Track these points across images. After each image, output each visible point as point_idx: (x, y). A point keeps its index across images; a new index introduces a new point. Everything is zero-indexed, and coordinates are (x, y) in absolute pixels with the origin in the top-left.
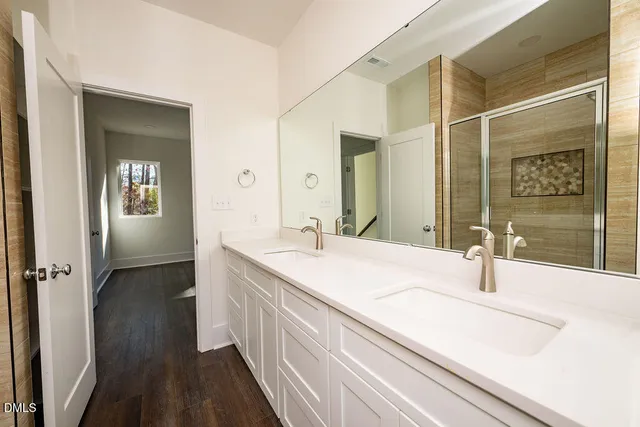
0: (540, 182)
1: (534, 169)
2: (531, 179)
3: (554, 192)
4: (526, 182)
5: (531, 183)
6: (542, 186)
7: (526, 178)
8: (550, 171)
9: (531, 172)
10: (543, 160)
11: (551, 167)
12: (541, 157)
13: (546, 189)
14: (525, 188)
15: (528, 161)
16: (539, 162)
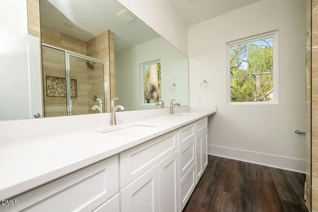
0: (57, 90)
1: (54, 83)
2: (53, 88)
3: (64, 96)
4: (51, 89)
5: (53, 90)
6: (59, 92)
7: (51, 87)
8: (62, 86)
9: (54, 85)
10: (59, 80)
11: (62, 84)
12: (57, 78)
13: (60, 94)
14: (51, 92)
15: (52, 79)
16: (57, 81)
